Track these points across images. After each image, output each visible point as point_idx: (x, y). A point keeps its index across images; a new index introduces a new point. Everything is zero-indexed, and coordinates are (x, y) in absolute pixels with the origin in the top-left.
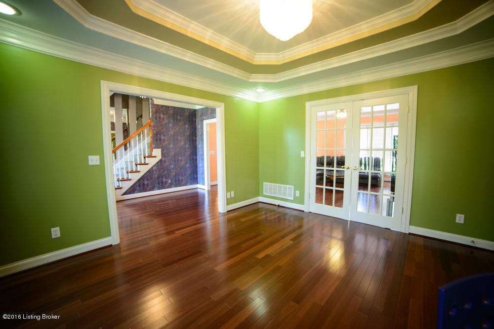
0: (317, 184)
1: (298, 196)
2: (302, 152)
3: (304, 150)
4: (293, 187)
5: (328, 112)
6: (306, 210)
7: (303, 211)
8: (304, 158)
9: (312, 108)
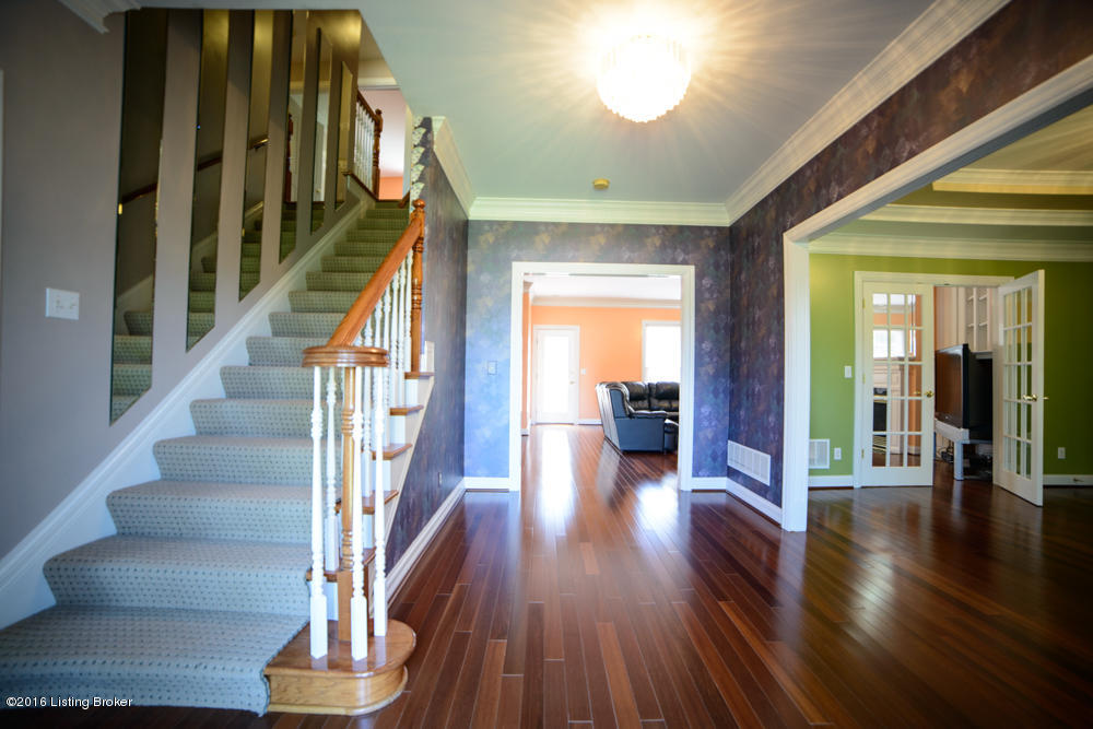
0: (875, 429)
1: (839, 458)
2: (848, 369)
3: (852, 363)
4: (828, 441)
5: (892, 296)
6: (857, 486)
7: (851, 488)
8: (852, 381)
9: (865, 284)
